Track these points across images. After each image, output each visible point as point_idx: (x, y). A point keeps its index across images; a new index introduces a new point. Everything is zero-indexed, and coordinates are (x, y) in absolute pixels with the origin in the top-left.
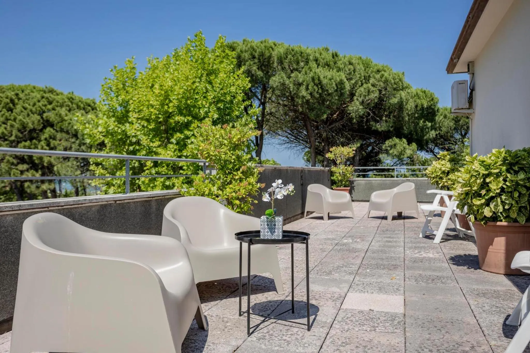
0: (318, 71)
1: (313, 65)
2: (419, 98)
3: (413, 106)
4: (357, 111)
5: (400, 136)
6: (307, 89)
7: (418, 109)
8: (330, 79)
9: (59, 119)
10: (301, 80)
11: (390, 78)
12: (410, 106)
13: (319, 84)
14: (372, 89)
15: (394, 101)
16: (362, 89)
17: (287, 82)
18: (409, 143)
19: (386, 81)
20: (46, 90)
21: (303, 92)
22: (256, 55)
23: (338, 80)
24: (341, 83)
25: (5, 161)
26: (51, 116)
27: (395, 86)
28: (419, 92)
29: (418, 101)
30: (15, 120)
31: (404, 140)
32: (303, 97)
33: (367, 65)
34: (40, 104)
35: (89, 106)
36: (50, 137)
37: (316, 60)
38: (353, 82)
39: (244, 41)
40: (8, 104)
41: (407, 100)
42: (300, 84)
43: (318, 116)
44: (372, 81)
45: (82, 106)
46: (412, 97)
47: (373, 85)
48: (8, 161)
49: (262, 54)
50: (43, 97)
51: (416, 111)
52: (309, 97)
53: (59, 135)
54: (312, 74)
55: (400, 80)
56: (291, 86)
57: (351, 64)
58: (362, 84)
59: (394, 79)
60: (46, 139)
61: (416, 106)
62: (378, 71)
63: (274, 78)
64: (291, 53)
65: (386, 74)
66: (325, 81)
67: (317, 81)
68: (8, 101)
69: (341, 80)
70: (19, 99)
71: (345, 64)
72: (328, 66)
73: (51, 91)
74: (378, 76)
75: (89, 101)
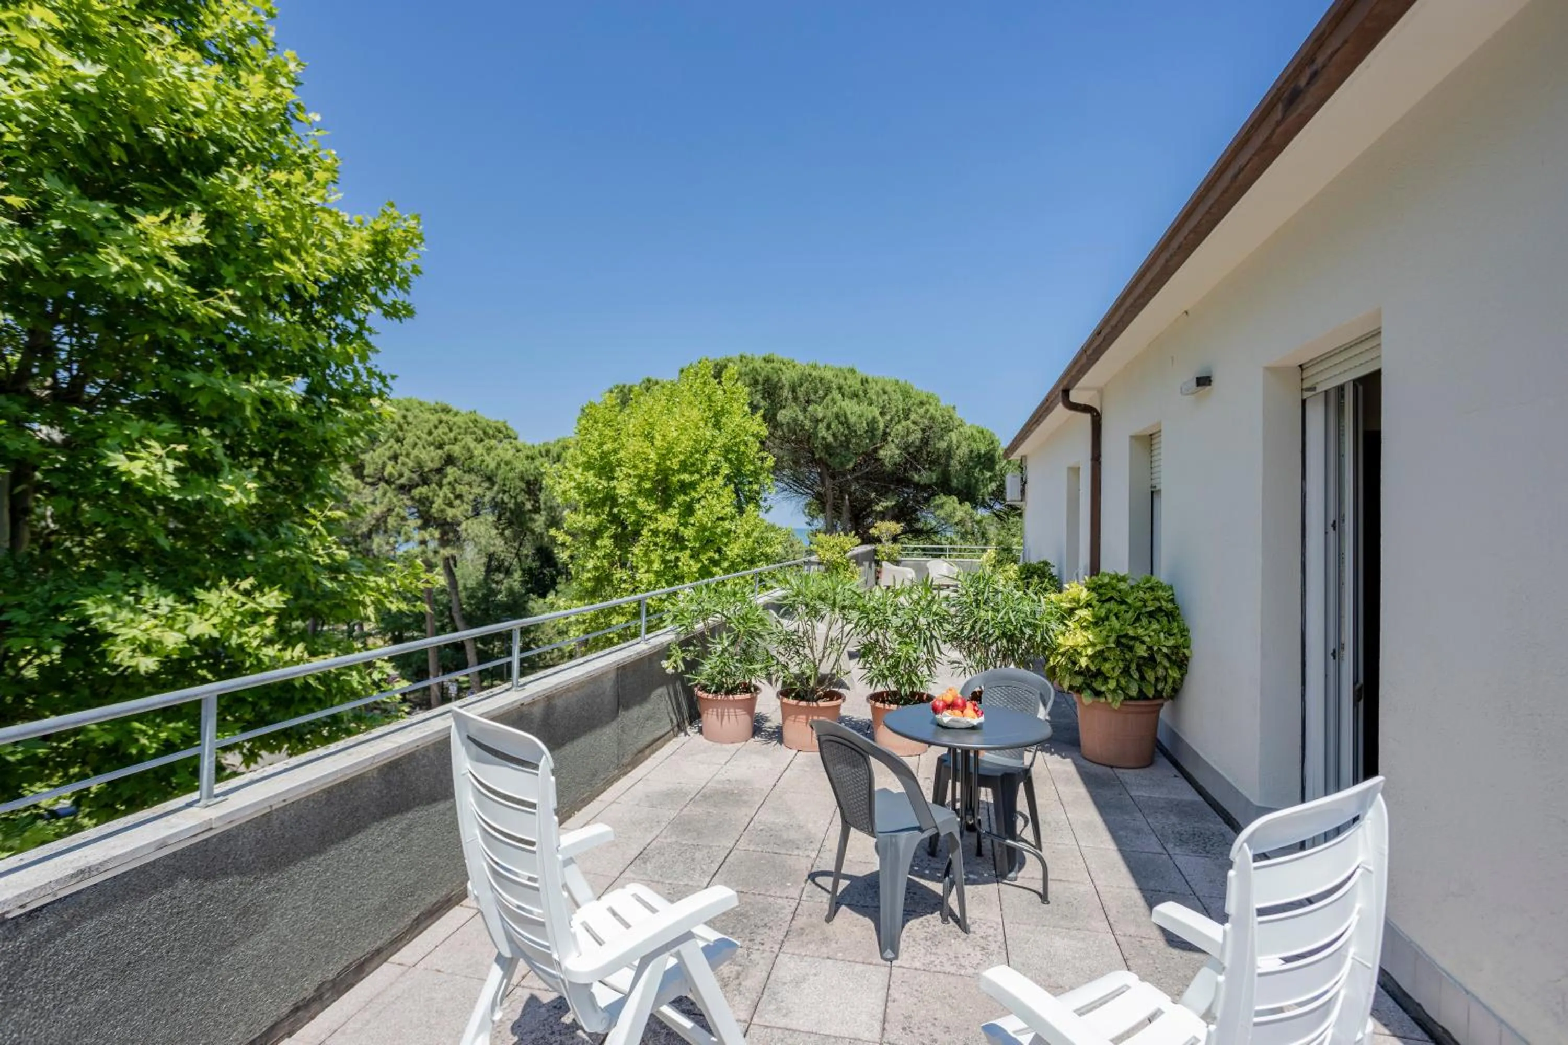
0: (844, 404)
1: (835, 394)
2: (975, 441)
3: (967, 452)
4: (892, 457)
5: (949, 491)
6: (828, 427)
7: (974, 454)
8: (860, 417)
9: (467, 456)
10: (820, 416)
11: (937, 415)
12: (962, 452)
13: (845, 423)
14: (913, 427)
15: (943, 445)
16: (899, 427)
17: (801, 417)
18: (961, 502)
19: (932, 418)
20: (437, 407)
21: (822, 432)
22: (760, 379)
23: (870, 417)
24: (874, 420)
25: (394, 514)
26: (456, 450)
27: (943, 426)
28: (975, 433)
29: (973, 444)
30: (408, 455)
31: (955, 498)
32: (823, 438)
33: (906, 395)
34: (440, 431)
35: (500, 432)
36: (455, 480)
37: (840, 388)
38: (888, 417)
39: (742, 357)
40: (395, 431)
41: (959, 443)
42: (818, 421)
43: (842, 464)
44: (913, 416)
45: (491, 432)
46: (965, 439)
47: (914, 423)
48: (398, 514)
49: (767, 380)
50: (441, 422)
51: (971, 458)
52: (830, 439)
53: (467, 478)
54: (835, 409)
55: (951, 417)
56: (807, 422)
57: (885, 393)
58: (899, 421)
59: (943, 416)
60: (450, 483)
61: (971, 452)
62: (922, 403)
63: (783, 412)
64: (807, 380)
65: (932, 410)
66: (853, 419)
67: (842, 419)
68: (395, 426)
69: (874, 418)
70: (409, 424)
71: (877, 394)
72: (857, 396)
73: (446, 410)
74: (921, 411)
75: (500, 425)
